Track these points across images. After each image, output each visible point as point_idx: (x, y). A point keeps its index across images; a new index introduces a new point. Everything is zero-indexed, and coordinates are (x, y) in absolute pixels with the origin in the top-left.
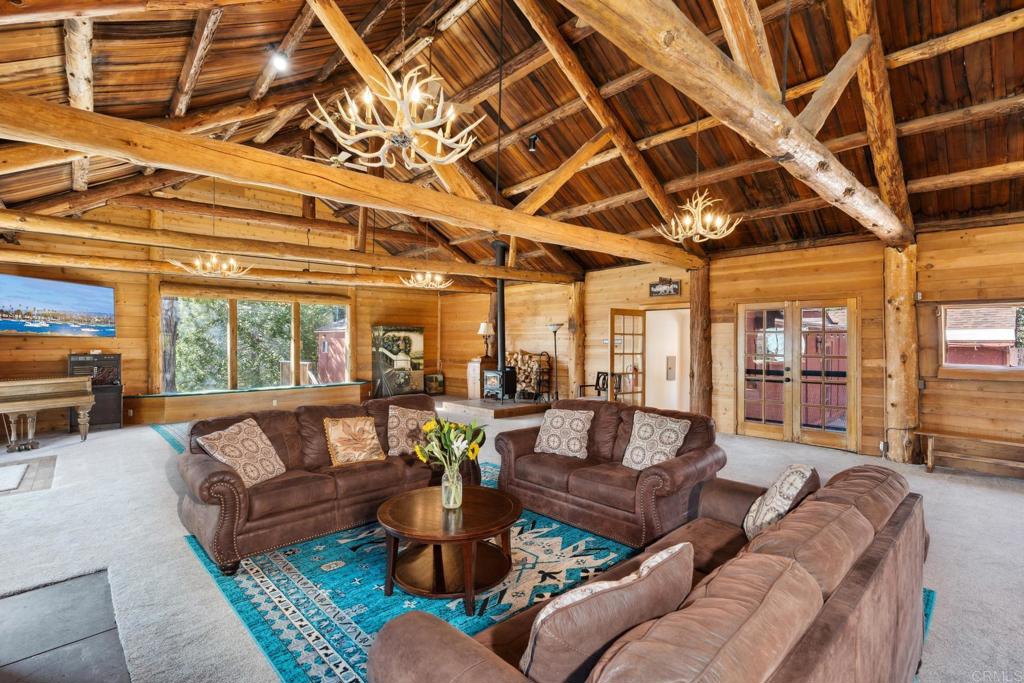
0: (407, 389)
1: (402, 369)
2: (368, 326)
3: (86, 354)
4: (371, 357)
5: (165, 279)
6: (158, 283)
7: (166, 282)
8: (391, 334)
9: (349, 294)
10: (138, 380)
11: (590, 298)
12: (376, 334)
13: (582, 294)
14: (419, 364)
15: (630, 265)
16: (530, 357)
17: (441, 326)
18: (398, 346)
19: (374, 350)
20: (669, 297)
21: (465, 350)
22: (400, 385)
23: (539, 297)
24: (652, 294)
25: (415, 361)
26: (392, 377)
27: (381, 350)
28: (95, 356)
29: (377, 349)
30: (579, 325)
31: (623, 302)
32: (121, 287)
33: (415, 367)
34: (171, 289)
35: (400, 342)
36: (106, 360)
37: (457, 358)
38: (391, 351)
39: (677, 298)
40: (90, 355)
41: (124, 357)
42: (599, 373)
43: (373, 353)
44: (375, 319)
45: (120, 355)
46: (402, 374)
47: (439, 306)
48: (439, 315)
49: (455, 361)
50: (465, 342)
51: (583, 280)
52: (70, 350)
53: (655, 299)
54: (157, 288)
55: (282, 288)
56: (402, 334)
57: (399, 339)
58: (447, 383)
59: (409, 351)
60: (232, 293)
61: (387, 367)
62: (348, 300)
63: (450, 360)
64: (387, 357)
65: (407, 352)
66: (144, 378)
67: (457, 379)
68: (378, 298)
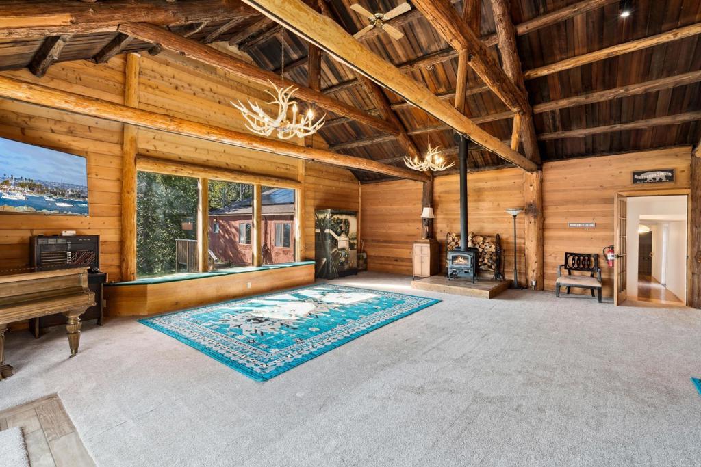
0: (346, 267)
1: (343, 249)
2: (312, 210)
3: (55, 236)
4: (314, 237)
5: (141, 152)
6: (133, 155)
7: (141, 155)
8: (336, 217)
9: (299, 179)
10: (111, 265)
11: (548, 186)
12: (321, 216)
13: (542, 181)
14: (354, 244)
15: (602, 155)
16: (485, 239)
17: (362, 210)
18: (341, 228)
19: (318, 231)
20: (660, 184)
21: (389, 232)
22: (342, 264)
23: (482, 185)
24: (635, 181)
25: (351, 241)
26: (336, 256)
27: (327, 231)
28: (68, 238)
29: (323, 231)
30: (537, 210)
31: (596, 189)
32: (93, 157)
33: (351, 246)
34: (148, 162)
35: (342, 224)
36: (81, 243)
37: (381, 239)
38: (336, 233)
39: (671, 184)
40: (61, 237)
41: (101, 239)
42: (566, 254)
43: (317, 234)
44: (317, 202)
45: (97, 237)
46: (344, 253)
47: (360, 193)
48: (360, 201)
49: (378, 241)
50: (390, 224)
51: (541, 169)
52: (32, 230)
53: (639, 186)
54: (133, 161)
55: (248, 170)
56: (344, 217)
57: (341, 222)
58: (369, 260)
59: (348, 232)
60: (205, 171)
61: (332, 248)
62: (298, 185)
63: (373, 241)
64: (333, 237)
65: (347, 234)
66: (116, 262)
67: (381, 257)
68: (319, 185)
